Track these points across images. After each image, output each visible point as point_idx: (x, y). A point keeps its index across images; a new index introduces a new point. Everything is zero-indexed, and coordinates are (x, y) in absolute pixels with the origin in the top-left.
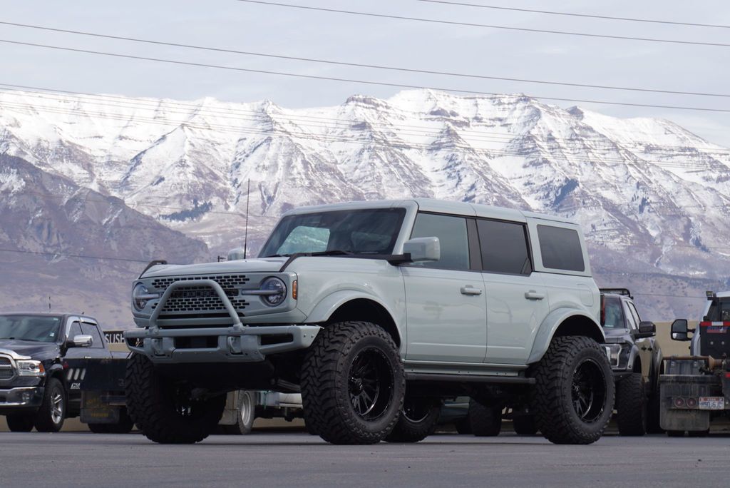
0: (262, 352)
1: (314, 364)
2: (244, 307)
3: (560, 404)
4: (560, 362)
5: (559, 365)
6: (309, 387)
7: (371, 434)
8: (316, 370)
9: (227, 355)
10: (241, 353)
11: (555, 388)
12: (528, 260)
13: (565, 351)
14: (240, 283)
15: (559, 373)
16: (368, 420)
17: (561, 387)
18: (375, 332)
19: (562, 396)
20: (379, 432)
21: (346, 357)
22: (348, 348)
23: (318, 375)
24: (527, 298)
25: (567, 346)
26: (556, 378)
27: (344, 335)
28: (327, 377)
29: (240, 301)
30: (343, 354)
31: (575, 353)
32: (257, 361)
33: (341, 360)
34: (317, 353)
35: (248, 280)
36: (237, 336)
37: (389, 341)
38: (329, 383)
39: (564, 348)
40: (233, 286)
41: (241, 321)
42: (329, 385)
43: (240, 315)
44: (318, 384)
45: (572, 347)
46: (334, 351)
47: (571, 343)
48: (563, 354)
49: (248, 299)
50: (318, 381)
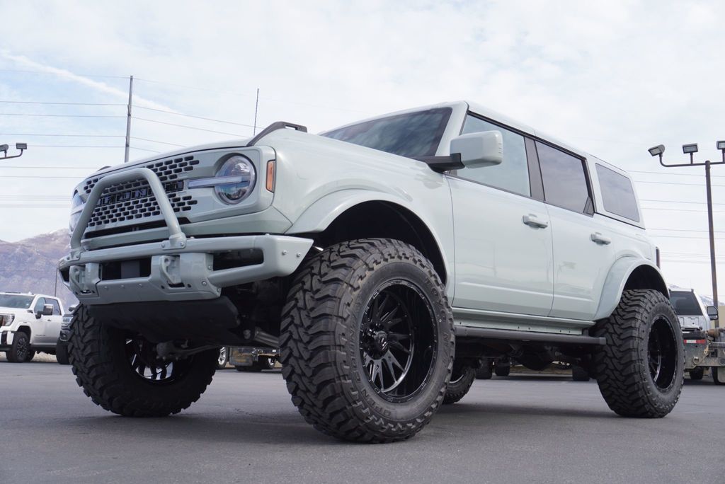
0: (215, 282)
1: (301, 304)
2: (189, 208)
3: (637, 370)
4: (634, 318)
5: (633, 322)
6: (291, 344)
7: (400, 426)
8: (303, 313)
9: (163, 287)
10: (181, 285)
11: (630, 350)
12: (590, 199)
13: (638, 305)
14: (187, 169)
15: (634, 331)
16: (395, 402)
17: (637, 349)
18: (408, 256)
19: (639, 360)
20: (414, 422)
21: (356, 293)
22: (361, 278)
23: (307, 323)
24: (594, 241)
25: (640, 300)
26: (631, 337)
27: (354, 256)
28: (321, 326)
29: (185, 198)
30: (352, 286)
31: (650, 308)
32: (207, 298)
33: (349, 296)
34: (307, 286)
35: (197, 162)
36: (175, 256)
37: (430, 272)
38: (325, 337)
39: (636, 303)
40: (175, 176)
41: (183, 230)
42: (324, 340)
43: (183, 221)
44: (306, 339)
45: (645, 301)
46: (336, 280)
47: (644, 296)
48: (637, 309)
49: (195, 194)
50: (306, 333)
